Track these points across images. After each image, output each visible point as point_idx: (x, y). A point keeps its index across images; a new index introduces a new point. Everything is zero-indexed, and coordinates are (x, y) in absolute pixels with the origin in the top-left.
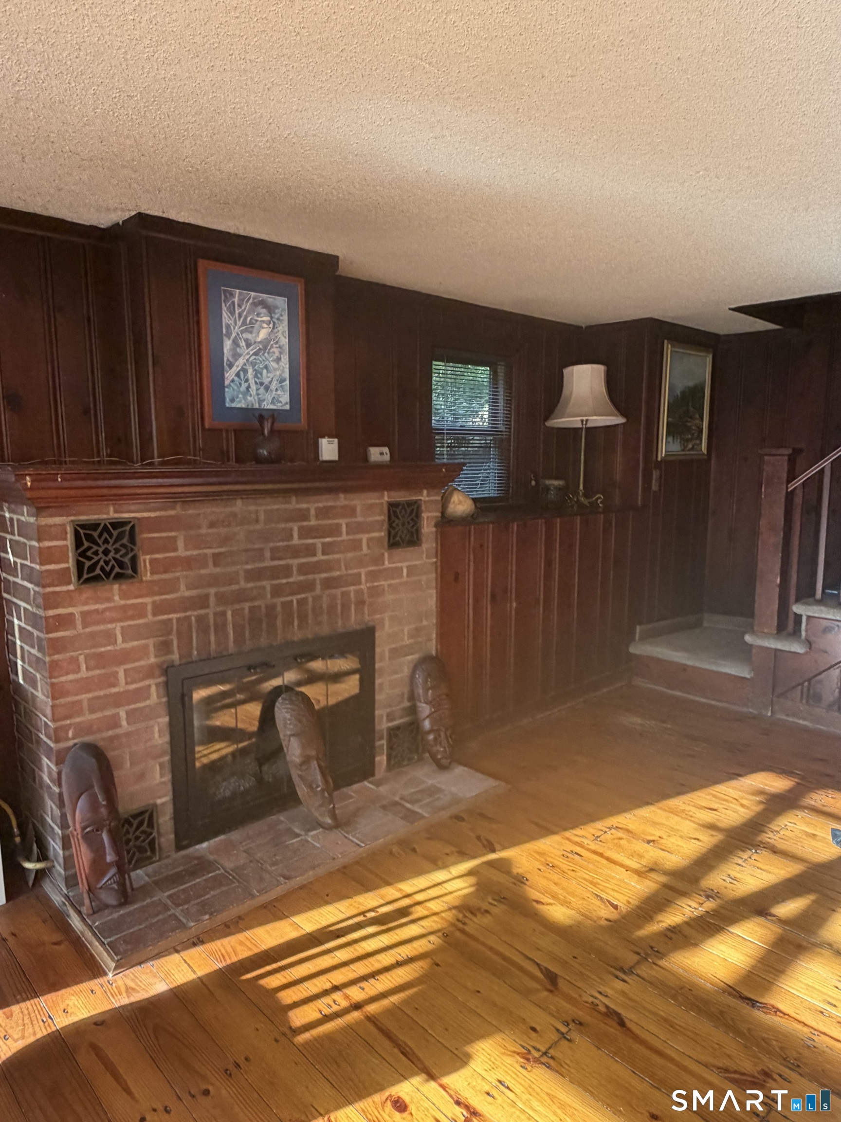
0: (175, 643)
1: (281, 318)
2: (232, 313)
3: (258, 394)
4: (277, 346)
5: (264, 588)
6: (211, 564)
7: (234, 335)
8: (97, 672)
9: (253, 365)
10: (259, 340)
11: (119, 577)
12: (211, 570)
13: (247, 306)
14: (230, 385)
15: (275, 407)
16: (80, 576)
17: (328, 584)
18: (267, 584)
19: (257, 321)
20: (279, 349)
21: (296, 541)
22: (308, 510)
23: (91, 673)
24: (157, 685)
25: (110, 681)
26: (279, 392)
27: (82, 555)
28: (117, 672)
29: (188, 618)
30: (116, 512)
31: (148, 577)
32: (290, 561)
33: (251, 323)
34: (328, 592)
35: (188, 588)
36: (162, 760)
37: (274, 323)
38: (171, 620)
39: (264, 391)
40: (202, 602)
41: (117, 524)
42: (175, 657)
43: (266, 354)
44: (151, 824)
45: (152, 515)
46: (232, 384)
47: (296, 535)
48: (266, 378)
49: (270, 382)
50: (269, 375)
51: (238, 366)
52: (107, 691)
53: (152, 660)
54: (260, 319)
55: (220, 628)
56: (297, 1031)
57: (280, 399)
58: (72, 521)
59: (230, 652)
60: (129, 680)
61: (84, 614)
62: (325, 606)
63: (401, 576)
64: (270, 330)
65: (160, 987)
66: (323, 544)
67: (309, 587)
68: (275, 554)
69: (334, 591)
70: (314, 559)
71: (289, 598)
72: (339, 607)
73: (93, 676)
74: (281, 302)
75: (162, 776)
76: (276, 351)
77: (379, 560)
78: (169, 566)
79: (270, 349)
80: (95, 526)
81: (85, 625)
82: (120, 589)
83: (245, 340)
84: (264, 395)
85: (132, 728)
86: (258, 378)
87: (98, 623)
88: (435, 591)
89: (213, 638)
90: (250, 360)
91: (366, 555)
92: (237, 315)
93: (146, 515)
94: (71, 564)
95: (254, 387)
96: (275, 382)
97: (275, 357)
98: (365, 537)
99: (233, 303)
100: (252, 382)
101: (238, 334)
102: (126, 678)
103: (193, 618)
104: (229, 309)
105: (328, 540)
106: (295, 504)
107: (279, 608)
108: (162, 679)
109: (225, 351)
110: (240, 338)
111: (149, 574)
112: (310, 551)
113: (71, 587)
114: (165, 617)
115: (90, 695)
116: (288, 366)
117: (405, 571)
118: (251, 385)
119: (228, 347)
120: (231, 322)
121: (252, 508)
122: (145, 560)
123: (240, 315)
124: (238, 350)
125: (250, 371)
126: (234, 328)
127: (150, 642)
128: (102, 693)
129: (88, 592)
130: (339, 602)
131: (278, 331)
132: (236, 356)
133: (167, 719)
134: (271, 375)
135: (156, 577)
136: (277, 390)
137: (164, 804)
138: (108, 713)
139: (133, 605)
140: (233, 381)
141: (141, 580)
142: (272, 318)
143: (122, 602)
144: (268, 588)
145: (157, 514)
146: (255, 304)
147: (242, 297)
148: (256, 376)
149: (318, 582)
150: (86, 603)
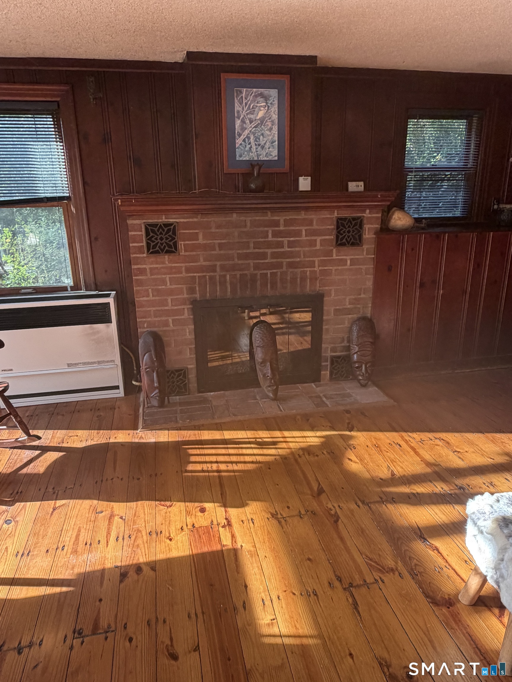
0: (197, 289)
1: (274, 103)
2: (241, 103)
3: (257, 151)
4: (270, 120)
5: (249, 264)
6: (217, 248)
7: (242, 117)
8: (157, 298)
9: (254, 134)
10: (258, 118)
11: (168, 252)
12: (217, 252)
13: (251, 98)
14: (239, 147)
15: (268, 159)
16: (148, 249)
17: (291, 265)
18: (251, 262)
19: (257, 106)
20: (271, 123)
21: (270, 238)
22: (279, 221)
23: (154, 298)
24: (187, 309)
25: (164, 303)
26: (271, 149)
27: (149, 239)
28: (168, 299)
29: (205, 276)
30: (166, 218)
31: (183, 253)
32: (266, 250)
33: (253, 108)
34: (291, 270)
35: (205, 261)
36: (190, 347)
37: (268, 107)
38: (195, 276)
39: (261, 150)
40: (213, 269)
41: (167, 225)
42: (197, 296)
43: (262, 126)
44: (185, 376)
45: (185, 220)
46: (240, 146)
47: (270, 235)
48: (262, 141)
49: (265, 144)
50: (264, 139)
51: (244, 135)
52: (163, 308)
53: (186, 296)
54: (258, 105)
55: (223, 283)
56: (186, 471)
57: (271, 154)
58: (144, 222)
59: (228, 297)
60: (173, 304)
61: (151, 269)
62: (289, 278)
63: (346, 265)
64: (266, 111)
65: (153, 440)
66: (289, 241)
67: (279, 266)
68: (257, 245)
69: (296, 270)
70: (282, 250)
71: (265, 271)
72: (299, 280)
73: (155, 300)
74: (274, 93)
75: (190, 354)
76: (270, 124)
77: (329, 253)
78: (194, 248)
79: (265, 123)
80: (155, 225)
81: (151, 275)
82: (169, 258)
83: (249, 120)
84: (260, 151)
85: (175, 328)
86: (257, 141)
87: (158, 274)
88: (372, 276)
89: (218, 288)
90: (252, 131)
91: (319, 250)
92: (244, 104)
93: (182, 220)
94: (144, 244)
95: (254, 147)
96: (268, 144)
97: (269, 128)
98: (319, 239)
99: (242, 97)
100: (253, 144)
101: (244, 116)
102: (172, 303)
103: (207, 277)
104: (239, 101)
105: (292, 239)
106: (269, 217)
107: (259, 277)
108: (191, 306)
109: (236, 127)
110: (246, 119)
111: (183, 251)
112: (280, 245)
113: (145, 255)
114: (192, 275)
115: (154, 309)
116: (277, 132)
117: (349, 262)
118: (252, 146)
119: (238, 124)
120: (241, 109)
121: (242, 218)
122: (181, 244)
123: (246, 104)
124: (244, 125)
125: (252, 137)
126: (242, 112)
127: (184, 287)
128: (160, 308)
129: (153, 258)
130: (299, 276)
131: (271, 111)
132: (243, 129)
133: (193, 327)
134: (265, 139)
135: (187, 254)
136: (269, 148)
137: (192, 368)
138: (164, 318)
139: (175, 267)
140: (241, 144)
141: (179, 254)
142: (267, 103)
143: (170, 265)
144: (252, 265)
145: (188, 220)
146: (256, 96)
147: (247, 93)
148: (256, 141)
149: (285, 263)
150: (152, 264)
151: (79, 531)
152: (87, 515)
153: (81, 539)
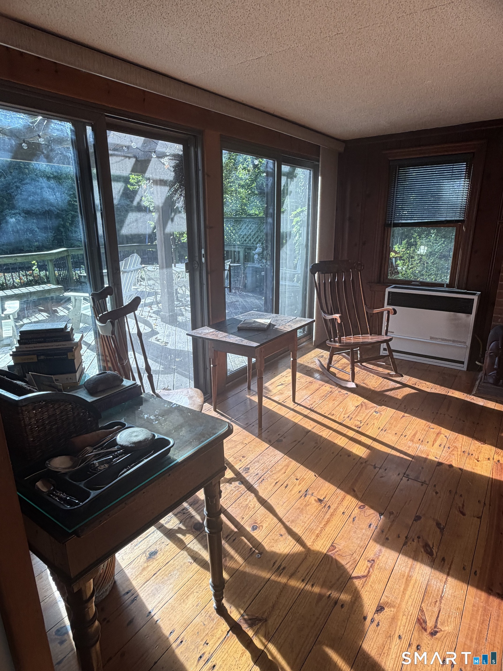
151: (417, 432)
152: (423, 427)
153: (417, 436)
